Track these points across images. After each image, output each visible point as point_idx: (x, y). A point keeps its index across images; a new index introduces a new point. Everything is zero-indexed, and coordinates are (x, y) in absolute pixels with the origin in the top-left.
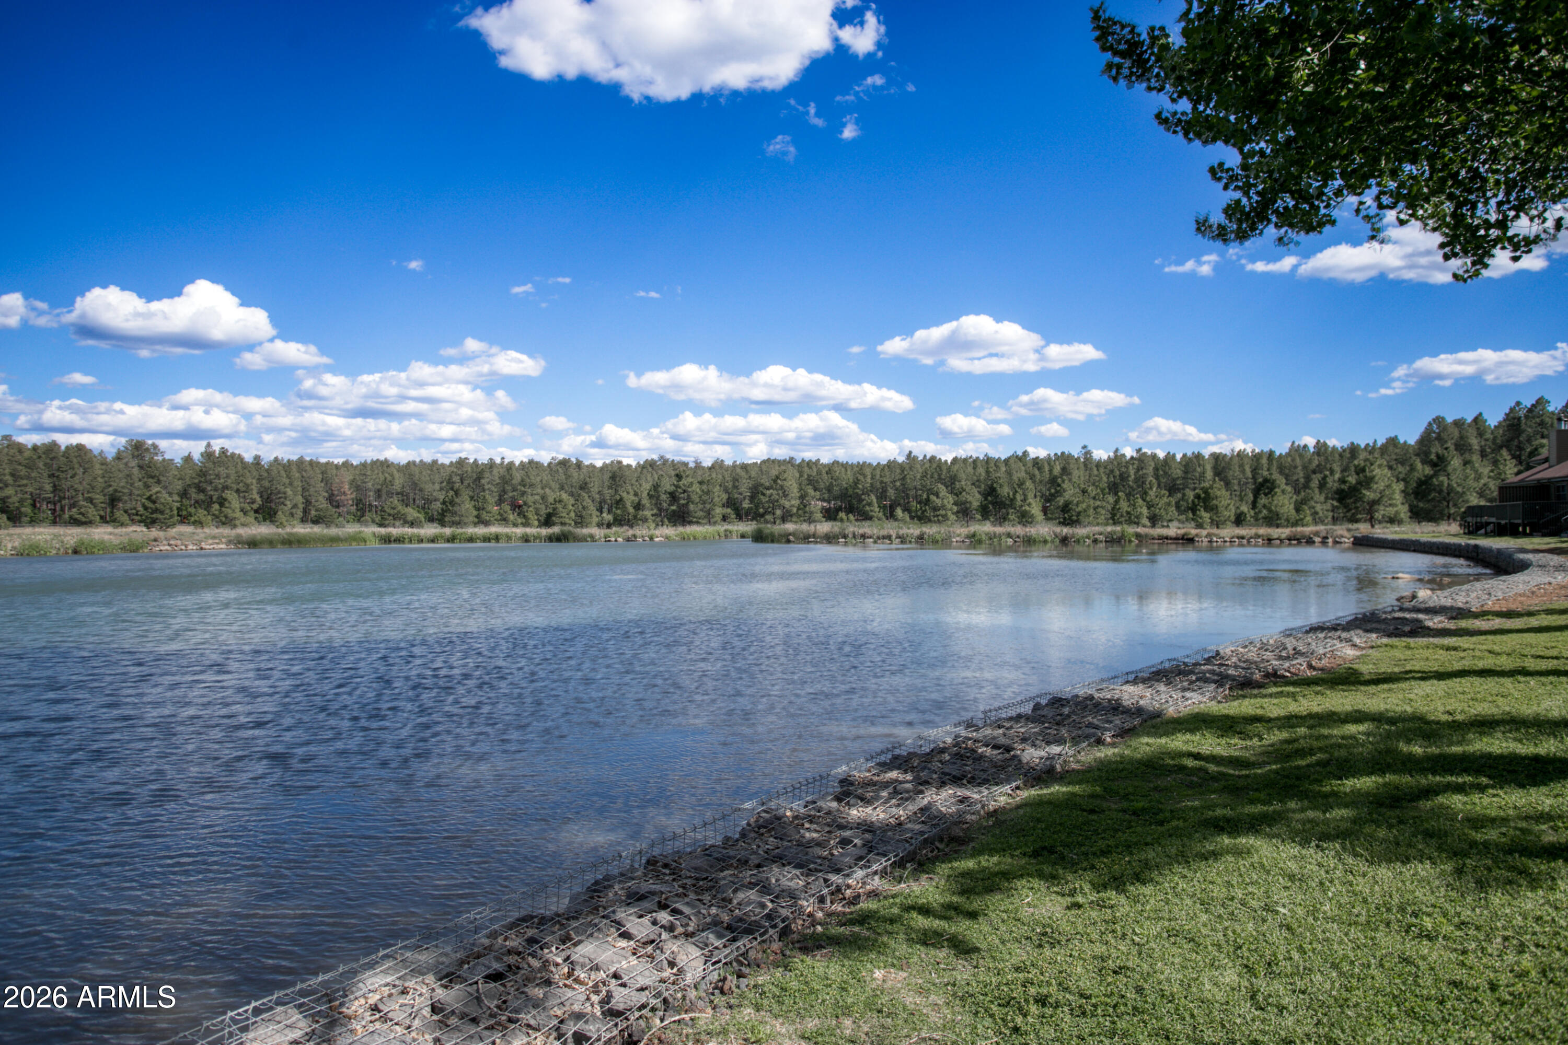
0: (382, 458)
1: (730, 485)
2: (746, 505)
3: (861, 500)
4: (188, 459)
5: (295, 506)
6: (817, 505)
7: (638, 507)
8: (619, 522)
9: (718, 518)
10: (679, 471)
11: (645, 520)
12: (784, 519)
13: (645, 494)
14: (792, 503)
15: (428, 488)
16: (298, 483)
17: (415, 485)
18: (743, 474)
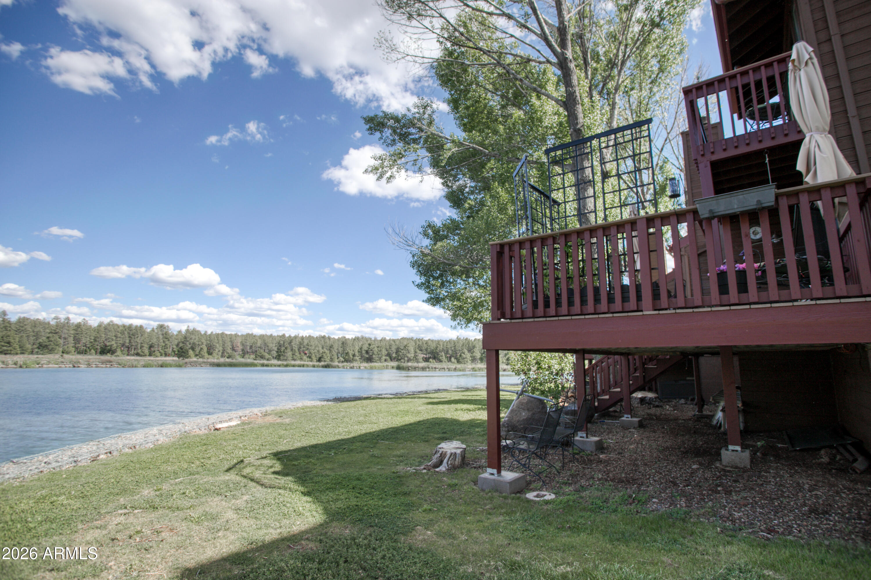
0: (250, 333)
1: (388, 347)
2: (394, 355)
3: (438, 354)
4: (180, 332)
5: (219, 351)
6: (421, 356)
7: (354, 355)
8: (346, 361)
9: (383, 360)
10: (370, 342)
11: (356, 360)
12: (408, 361)
13: (357, 351)
14: (411, 355)
15: (271, 345)
16: (221, 342)
17: (266, 344)
18: (393, 343)
